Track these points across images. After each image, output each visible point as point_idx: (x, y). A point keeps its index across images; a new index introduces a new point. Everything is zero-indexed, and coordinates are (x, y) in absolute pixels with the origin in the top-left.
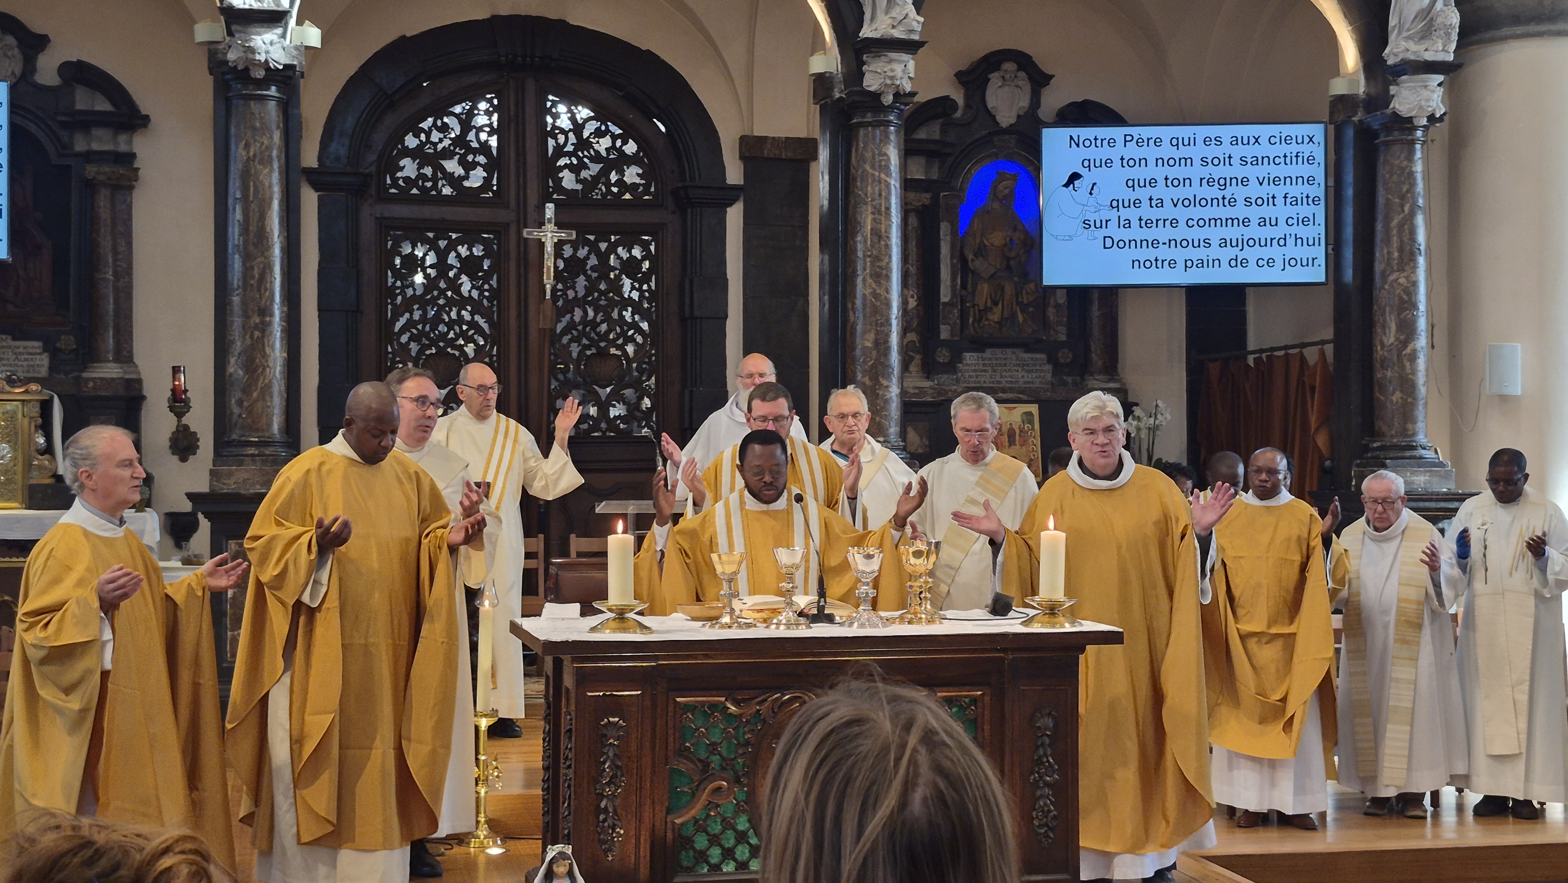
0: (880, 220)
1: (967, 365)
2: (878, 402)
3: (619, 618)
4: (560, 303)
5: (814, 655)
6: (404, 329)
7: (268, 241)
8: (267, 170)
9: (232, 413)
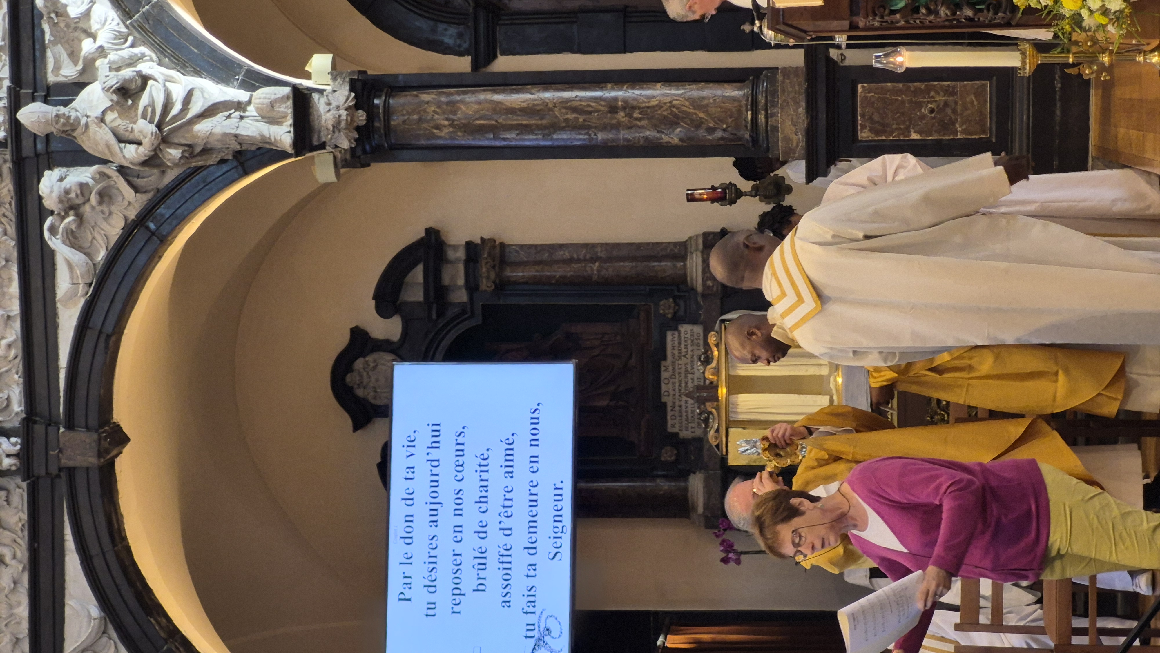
7: (538, 105)
8: (462, 107)
9: (722, 138)
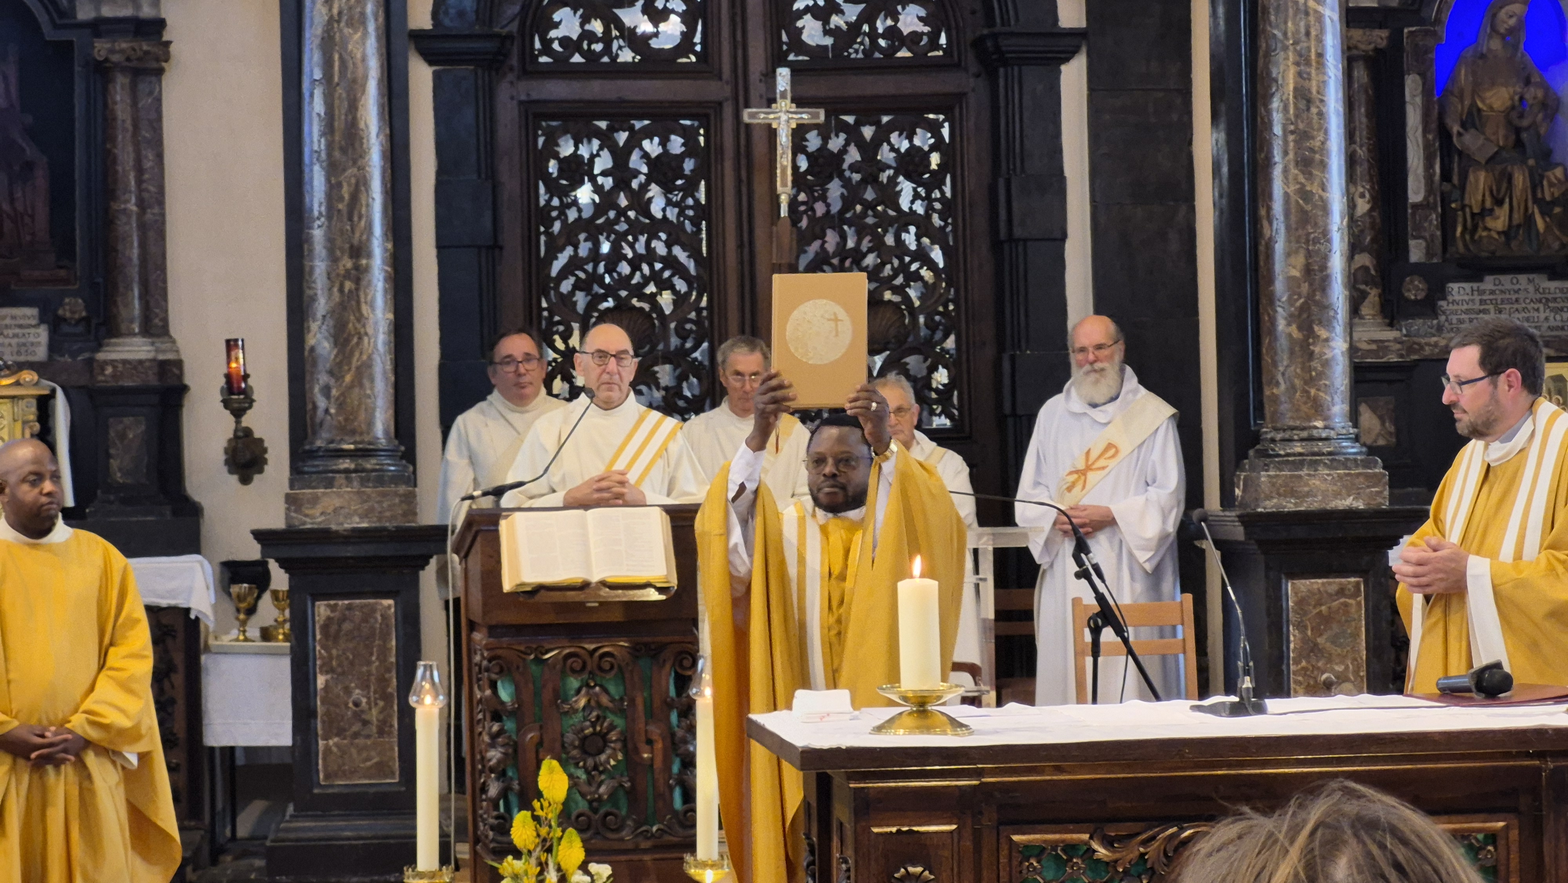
0: (1309, 74)
1: (1454, 302)
2: (1315, 364)
3: (918, 712)
4: (804, 223)
5: (1230, 765)
6: (565, 272)
7: (362, 144)
8: (359, 34)
9: (315, 407)
